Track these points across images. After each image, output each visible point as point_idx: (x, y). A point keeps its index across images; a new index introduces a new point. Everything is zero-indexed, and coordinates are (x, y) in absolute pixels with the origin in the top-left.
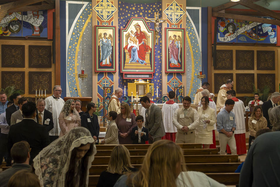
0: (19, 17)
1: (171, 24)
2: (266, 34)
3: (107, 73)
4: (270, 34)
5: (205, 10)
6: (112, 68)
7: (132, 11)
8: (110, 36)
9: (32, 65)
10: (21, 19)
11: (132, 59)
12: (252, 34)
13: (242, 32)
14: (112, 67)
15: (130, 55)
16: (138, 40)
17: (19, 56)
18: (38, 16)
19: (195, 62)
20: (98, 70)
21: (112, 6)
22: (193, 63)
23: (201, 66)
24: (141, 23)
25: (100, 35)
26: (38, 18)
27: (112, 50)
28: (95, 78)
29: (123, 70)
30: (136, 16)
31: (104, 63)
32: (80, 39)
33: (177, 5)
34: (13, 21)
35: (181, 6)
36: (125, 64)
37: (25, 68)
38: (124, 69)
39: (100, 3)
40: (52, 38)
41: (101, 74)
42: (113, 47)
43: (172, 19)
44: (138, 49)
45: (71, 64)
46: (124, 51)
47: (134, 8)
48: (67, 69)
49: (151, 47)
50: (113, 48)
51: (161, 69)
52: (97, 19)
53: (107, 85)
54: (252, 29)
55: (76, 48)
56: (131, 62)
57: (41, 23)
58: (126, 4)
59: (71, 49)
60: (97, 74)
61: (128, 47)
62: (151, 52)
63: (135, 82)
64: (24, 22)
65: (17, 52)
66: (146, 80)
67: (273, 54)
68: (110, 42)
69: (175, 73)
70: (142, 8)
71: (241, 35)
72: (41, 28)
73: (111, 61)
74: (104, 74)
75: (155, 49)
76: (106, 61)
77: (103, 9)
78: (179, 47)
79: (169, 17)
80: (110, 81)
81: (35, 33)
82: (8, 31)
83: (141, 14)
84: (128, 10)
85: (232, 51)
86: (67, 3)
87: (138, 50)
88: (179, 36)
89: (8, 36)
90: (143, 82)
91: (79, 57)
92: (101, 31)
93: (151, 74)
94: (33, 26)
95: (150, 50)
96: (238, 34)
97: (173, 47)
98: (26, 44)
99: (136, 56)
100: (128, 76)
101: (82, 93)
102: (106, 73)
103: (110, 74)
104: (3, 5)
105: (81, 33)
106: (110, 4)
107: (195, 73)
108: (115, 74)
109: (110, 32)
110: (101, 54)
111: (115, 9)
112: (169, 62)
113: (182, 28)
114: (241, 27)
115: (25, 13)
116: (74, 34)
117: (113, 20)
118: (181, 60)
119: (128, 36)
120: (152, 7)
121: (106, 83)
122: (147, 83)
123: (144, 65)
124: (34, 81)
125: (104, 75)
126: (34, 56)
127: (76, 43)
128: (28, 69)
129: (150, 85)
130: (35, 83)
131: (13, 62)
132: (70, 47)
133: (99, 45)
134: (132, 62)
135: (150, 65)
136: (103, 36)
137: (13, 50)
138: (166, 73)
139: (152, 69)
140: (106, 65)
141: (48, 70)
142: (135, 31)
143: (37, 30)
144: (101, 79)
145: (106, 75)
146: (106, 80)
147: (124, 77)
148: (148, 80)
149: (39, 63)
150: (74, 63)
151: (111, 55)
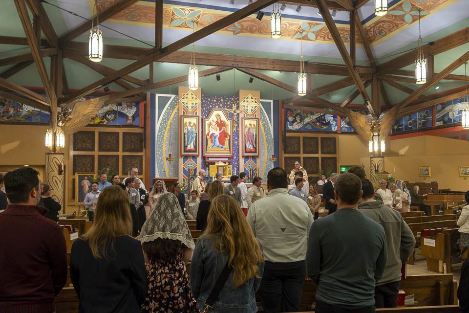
0: (115, 108)
1: (247, 115)
2: (329, 123)
4: (331, 123)
5: (276, 103)
7: (213, 102)
8: (194, 124)
9: (125, 149)
10: (116, 110)
11: (213, 144)
12: (317, 123)
13: (308, 121)
14: (196, 151)
15: (212, 141)
16: (218, 128)
17: (114, 142)
18: (131, 106)
19: (268, 147)
20: (183, 153)
21: (196, 99)
22: (266, 148)
23: (273, 150)
24: (221, 113)
25: (186, 124)
26: (131, 109)
27: (196, 136)
28: (181, 160)
30: (217, 107)
31: (188, 148)
32: (168, 127)
33: (252, 98)
34: (109, 111)
35: (255, 99)
36: (207, 149)
38: (206, 153)
39: (185, 96)
40: (143, 126)
41: (186, 157)
43: (248, 110)
44: (219, 136)
47: (215, 101)
48: (156, 153)
49: (229, 134)
50: (196, 135)
51: (238, 153)
52: (183, 110)
54: (316, 119)
55: (164, 134)
56: (212, 147)
57: (133, 113)
58: (208, 97)
59: (159, 136)
60: (183, 158)
61: (210, 134)
62: (230, 138)
63: (216, 165)
64: (119, 112)
65: (112, 138)
66: (225, 163)
67: (334, 141)
68: (194, 130)
69: (250, 157)
70: (222, 100)
71: (307, 124)
72: (134, 117)
73: (195, 146)
75: (233, 135)
76: (191, 146)
77: (188, 101)
78: (254, 134)
79: (246, 108)
80: (194, 163)
81: (128, 122)
82: (105, 120)
83: (221, 105)
84: (210, 102)
85: (299, 138)
86: (157, 95)
88: (254, 125)
89: (105, 124)
90: (223, 164)
91: (167, 142)
92: (186, 120)
93: (230, 158)
94: (127, 116)
95: (228, 136)
96: (305, 123)
97: (248, 134)
98: (121, 131)
99: (217, 141)
100: (210, 159)
101: (169, 174)
102: (190, 156)
103: (194, 157)
104: (100, 97)
105: (169, 122)
106: (194, 96)
107: (268, 156)
108: (198, 157)
109: (194, 121)
110: (186, 140)
111: (199, 101)
112: (246, 147)
113: (257, 117)
114: (307, 117)
115: (120, 104)
116: (163, 122)
117: (197, 111)
118: (256, 145)
119: (210, 124)
120: (231, 100)
121: (190, 166)
122: (226, 165)
123: (224, 149)
126: (127, 142)
127: (164, 130)
128: (122, 153)
129: (229, 167)
130: (128, 165)
131: (108, 147)
132: (159, 134)
134: (214, 147)
135: (229, 149)
136: (188, 124)
137: (109, 137)
138: (243, 156)
139: (230, 153)
141: (139, 154)
142: (216, 120)
143: (130, 119)
144: (186, 162)
145: (190, 158)
146: (190, 162)
147: (206, 160)
148: (227, 163)
149: (132, 147)
150: (163, 147)
151: (195, 141)
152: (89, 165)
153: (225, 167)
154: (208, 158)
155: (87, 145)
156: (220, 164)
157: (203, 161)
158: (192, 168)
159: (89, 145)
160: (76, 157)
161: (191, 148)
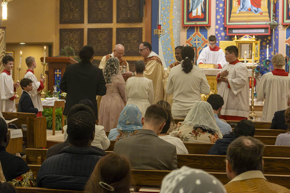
3: (199, 28)
6: (205, 21)
9: (120, 19)
14: (204, 19)
15: (239, 1)
17: (106, 9)
28: (184, 34)
29: (228, 23)
31: (194, 14)
36: (232, 15)
37: (112, 24)
38: (229, 21)
41: (191, 29)
45: (164, 17)
48: (160, 23)
53: (198, 44)
56: (240, 11)
60: (186, 30)
63: (236, 40)
65: (104, 5)
73: (203, 10)
74: (195, 28)
76: (197, 12)
80: (203, 39)
91: (175, 7)
93: (267, 28)
99: (248, 1)
100: (234, 31)
102: (197, 27)
103: (204, 29)
108: (209, 29)
110: (191, 1)
112: (289, 10)
121: (197, 42)
122: (253, 41)
123: (259, 14)
124: (122, 40)
125: (195, 31)
126: (122, 9)
128: (116, 25)
129: (256, 44)
131: (99, 17)
135: (268, 15)
137: (100, 3)
138: (284, 26)
139: (270, 21)
141: (138, 26)
144: (192, 36)
145: (197, 31)
146: (197, 37)
147: (227, 32)
148: (254, 37)
149: (128, 16)
150: (169, 15)
151: (203, 2)
152: (77, 42)
153: (251, 45)
154: (231, 29)
155: (74, 15)
156: (243, 39)
157: (226, 35)
158: (200, 45)
159: (77, 15)
160: (62, 31)
161: (198, 15)
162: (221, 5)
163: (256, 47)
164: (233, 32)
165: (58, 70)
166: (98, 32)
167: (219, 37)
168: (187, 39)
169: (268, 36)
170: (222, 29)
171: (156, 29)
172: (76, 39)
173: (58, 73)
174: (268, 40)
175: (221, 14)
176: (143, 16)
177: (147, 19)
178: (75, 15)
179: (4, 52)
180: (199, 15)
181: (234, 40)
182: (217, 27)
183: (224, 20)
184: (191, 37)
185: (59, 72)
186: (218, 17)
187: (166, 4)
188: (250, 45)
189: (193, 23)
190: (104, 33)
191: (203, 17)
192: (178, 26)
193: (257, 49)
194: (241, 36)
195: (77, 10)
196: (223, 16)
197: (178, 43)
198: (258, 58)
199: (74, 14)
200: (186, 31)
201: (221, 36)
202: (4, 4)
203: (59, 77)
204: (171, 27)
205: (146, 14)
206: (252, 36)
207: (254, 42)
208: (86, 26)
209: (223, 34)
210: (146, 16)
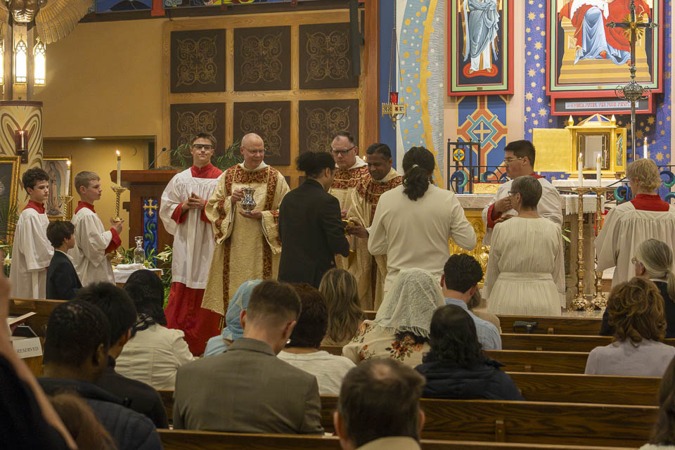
3: (486, 99)
6: (501, 82)
9: (306, 81)
11: (585, 50)
14: (498, 79)
15: (579, 36)
17: (275, 58)
20: (455, 88)
27: (500, 24)
28: (452, 113)
29: (553, 88)
31: (474, 66)
36: (563, 68)
37: (290, 92)
38: (557, 83)
41: (467, 102)
42: (501, 13)
44: (606, 14)
45: (409, 75)
46: (559, 23)
48: (399, 89)
49: (650, 3)
50: (501, 19)
53: (485, 135)
55: (424, 23)
56: (581, 58)
59: (409, 30)
60: (457, 104)
61: (573, 10)
63: (571, 126)
65: (271, 48)
73: (496, 58)
74: (478, 99)
75: (663, 9)
76: (482, 61)
80: (496, 124)
87: (604, 17)
89: (250, 2)
91: (432, 51)
95: (646, 15)
99: (600, 36)
100: (569, 106)
102: (482, 97)
103: (498, 101)
108: (510, 100)
110: (467, 38)
121: (482, 132)
122: (611, 129)
123: (626, 66)
124: (311, 128)
125: (478, 106)
126: (313, 56)
127: (424, 9)
128: (298, 93)
129: (618, 135)
130: (313, 133)
131: (260, 77)
132: (408, 22)
133: (459, 11)
134: (587, 58)
135: (646, 65)
137: (261, 43)
139: (652, 80)
140: (479, 74)
141: (348, 95)
144: (469, 118)
145: (482, 106)
146: (482, 120)
147: (553, 109)
148: (613, 119)
149: (324, 74)
150: (419, 70)
151: (496, 39)
153: (606, 136)
154: (561, 101)
155: (203, 73)
156: (587, 125)
157: (549, 116)
158: (489, 139)
159: (209, 73)
160: (175, 110)
161: (484, 69)
162: (539, 46)
163: (618, 143)
164: (566, 108)
165: (151, 201)
166: (256, 112)
167: (535, 119)
168: (460, 125)
169: (647, 116)
170: (540, 100)
171: (386, 102)
172: (207, 127)
173: (151, 206)
174: (649, 125)
175: (538, 65)
176: (360, 74)
177: (368, 80)
178: (206, 71)
179: (39, 160)
180: (486, 70)
181: (568, 127)
182: (530, 96)
183: (546, 79)
184: (468, 120)
185: (153, 204)
186: (532, 73)
187: (412, 45)
188: (603, 138)
189: (474, 88)
190: (272, 112)
191: (497, 71)
192: (440, 94)
193: (620, 146)
194: (585, 117)
195: (210, 60)
196: (543, 71)
197: (441, 135)
198: (623, 169)
199: (202, 69)
200: (457, 106)
201: (538, 118)
202: (38, 51)
203: (153, 216)
204: (423, 98)
205: (366, 68)
206: (609, 116)
207: (613, 131)
208: (231, 97)
209: (543, 112)
210: (366, 72)
